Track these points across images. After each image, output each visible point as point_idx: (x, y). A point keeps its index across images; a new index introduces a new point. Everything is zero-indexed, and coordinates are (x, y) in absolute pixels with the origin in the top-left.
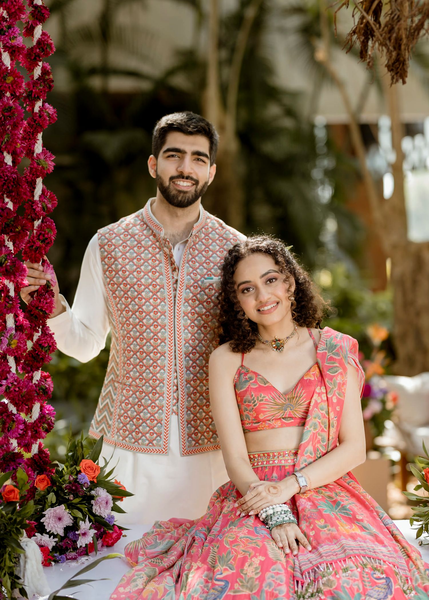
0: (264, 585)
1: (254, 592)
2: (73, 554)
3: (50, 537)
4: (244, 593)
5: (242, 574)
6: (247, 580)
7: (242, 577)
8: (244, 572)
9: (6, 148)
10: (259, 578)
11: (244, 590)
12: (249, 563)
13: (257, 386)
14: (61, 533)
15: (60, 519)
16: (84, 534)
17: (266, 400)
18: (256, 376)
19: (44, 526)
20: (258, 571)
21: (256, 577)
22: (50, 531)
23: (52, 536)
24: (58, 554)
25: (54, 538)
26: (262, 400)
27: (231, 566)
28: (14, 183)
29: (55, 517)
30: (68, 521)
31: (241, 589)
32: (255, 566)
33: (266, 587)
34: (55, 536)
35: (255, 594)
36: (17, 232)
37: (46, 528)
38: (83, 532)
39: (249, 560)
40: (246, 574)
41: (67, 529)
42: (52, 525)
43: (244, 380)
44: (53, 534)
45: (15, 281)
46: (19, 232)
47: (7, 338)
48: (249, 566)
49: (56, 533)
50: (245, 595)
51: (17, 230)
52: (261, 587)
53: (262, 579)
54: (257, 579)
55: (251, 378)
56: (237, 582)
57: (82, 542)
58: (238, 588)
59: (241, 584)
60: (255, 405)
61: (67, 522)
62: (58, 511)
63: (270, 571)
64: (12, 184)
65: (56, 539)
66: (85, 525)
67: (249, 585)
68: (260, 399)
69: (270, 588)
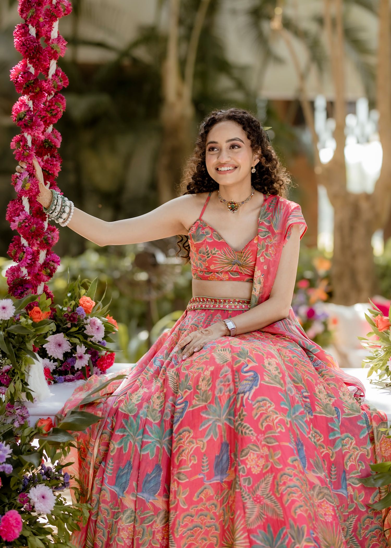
0: (216, 393)
1: (209, 402)
2: (71, 376)
3: (50, 361)
4: (201, 406)
5: (197, 390)
6: (202, 394)
7: (198, 393)
8: (199, 388)
9: (30, 21)
10: (210, 389)
11: (201, 403)
12: (202, 378)
13: (212, 241)
14: (61, 357)
15: (60, 345)
16: (81, 357)
17: (219, 254)
18: (212, 232)
19: (46, 351)
20: (210, 382)
21: (208, 389)
22: (51, 356)
23: (52, 361)
24: (57, 375)
25: (54, 362)
26: (215, 254)
27: (189, 387)
28: (35, 50)
29: (56, 344)
30: (67, 347)
31: (198, 403)
32: (207, 379)
33: (218, 393)
34: (55, 360)
35: (210, 403)
36: (36, 92)
37: (48, 352)
38: (79, 355)
39: (202, 375)
40: (201, 389)
41: (66, 355)
42: (53, 350)
43: (201, 233)
44: (54, 359)
45: (32, 134)
46: (37, 93)
47: (22, 181)
48: (203, 380)
49: (56, 358)
50: (202, 407)
51: (36, 91)
52: (214, 395)
53: (213, 388)
54: (209, 390)
55: (207, 233)
56: (194, 398)
57: (79, 365)
58: (196, 403)
59: (197, 399)
60: (208, 257)
61: (65, 348)
62: (58, 338)
63: (219, 378)
64: (33, 51)
65: (56, 363)
66: (81, 349)
67: (204, 398)
68: (213, 252)
69: (221, 393)
